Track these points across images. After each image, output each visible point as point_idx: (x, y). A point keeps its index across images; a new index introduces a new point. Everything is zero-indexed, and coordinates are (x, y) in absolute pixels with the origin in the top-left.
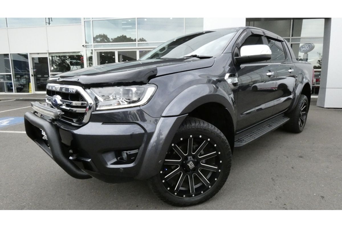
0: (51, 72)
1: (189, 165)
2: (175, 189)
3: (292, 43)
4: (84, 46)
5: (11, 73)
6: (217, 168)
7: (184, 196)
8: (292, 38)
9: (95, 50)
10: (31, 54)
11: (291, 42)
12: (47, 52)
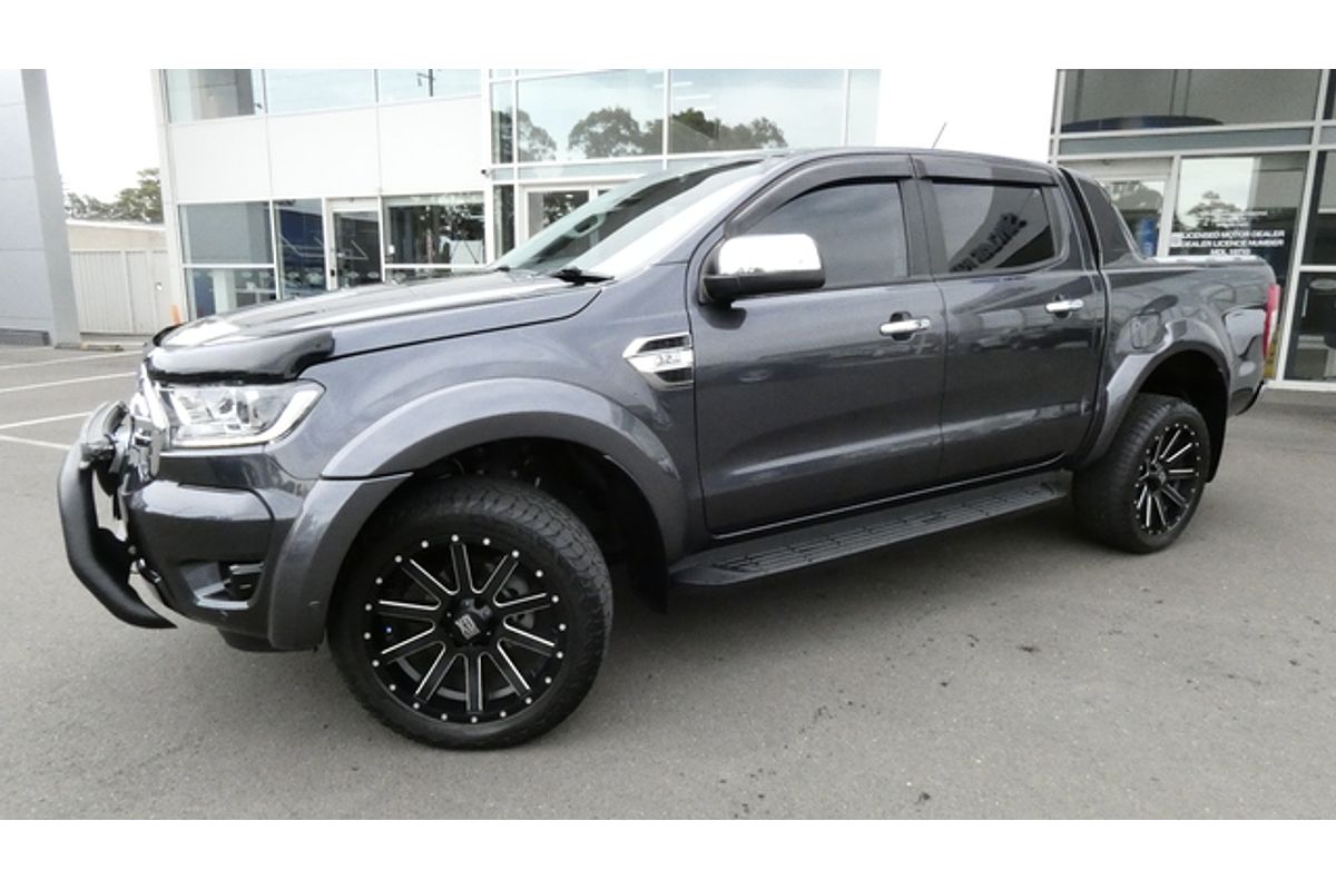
0: (386, 262)
1: (459, 623)
2: (417, 692)
3: (1324, 147)
4: (488, 172)
5: (274, 266)
6: (552, 644)
7: (444, 717)
8: (1328, 123)
9: (524, 186)
10: (330, 200)
11: (1321, 142)
12: (376, 194)
